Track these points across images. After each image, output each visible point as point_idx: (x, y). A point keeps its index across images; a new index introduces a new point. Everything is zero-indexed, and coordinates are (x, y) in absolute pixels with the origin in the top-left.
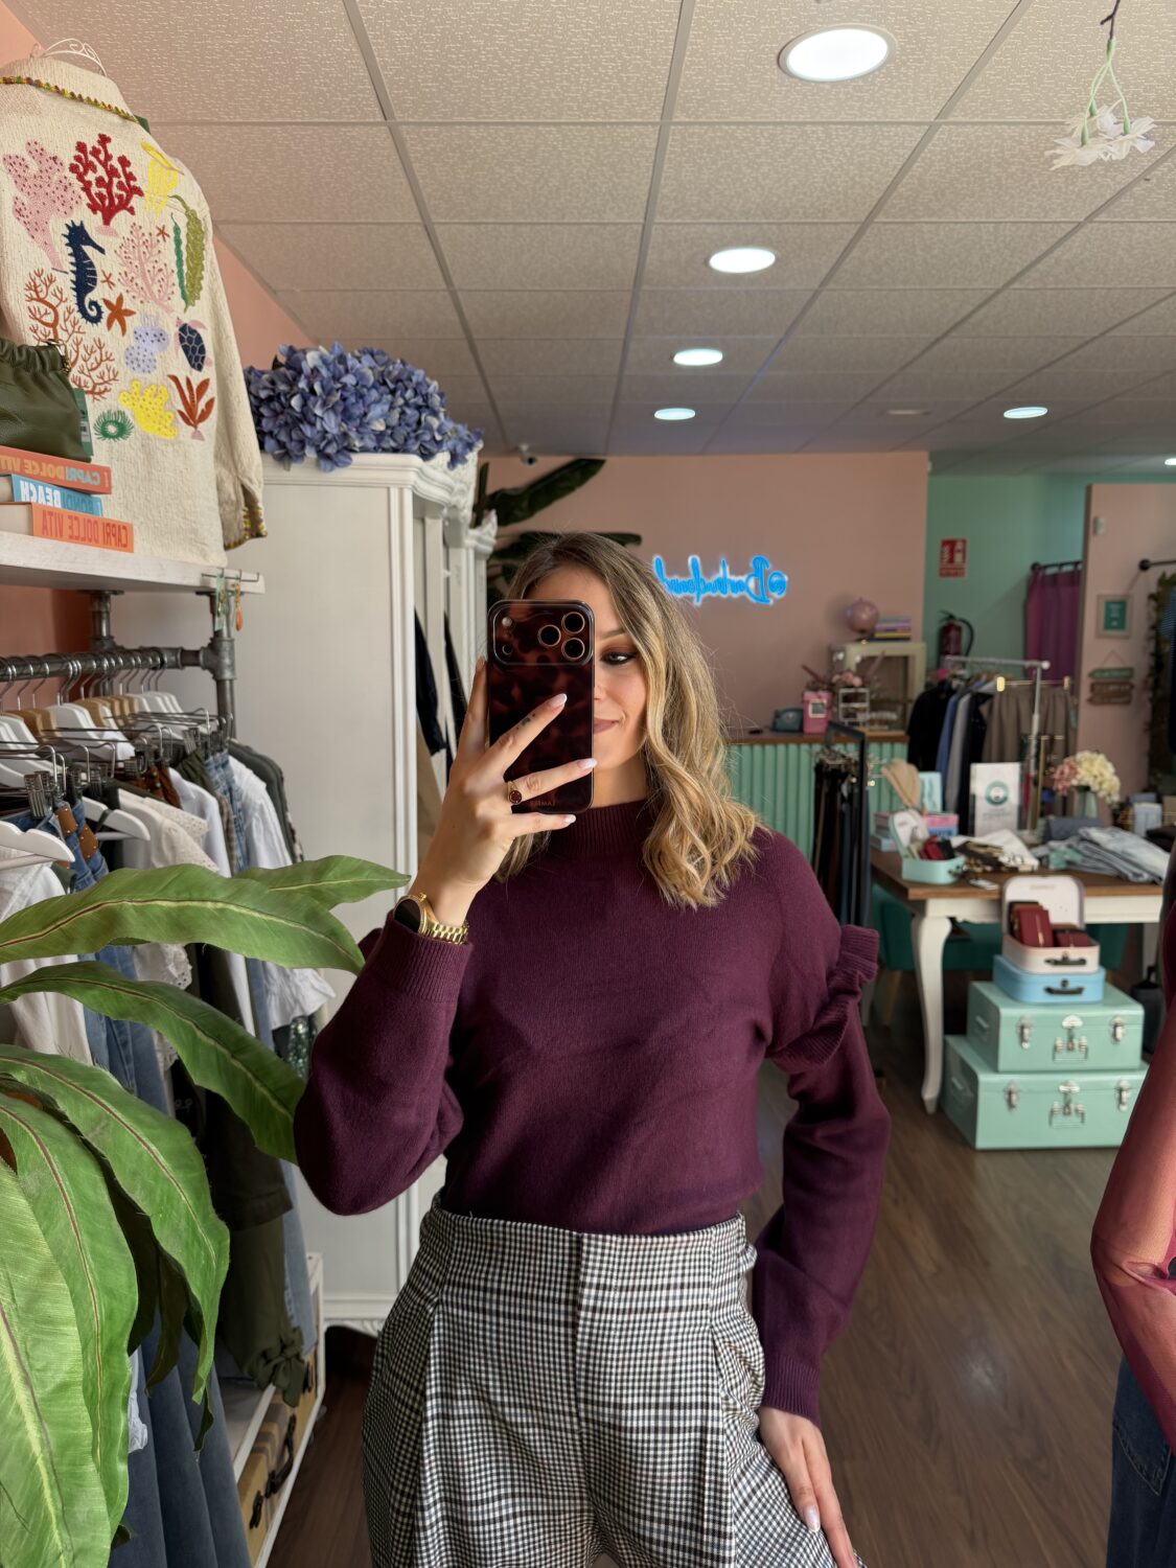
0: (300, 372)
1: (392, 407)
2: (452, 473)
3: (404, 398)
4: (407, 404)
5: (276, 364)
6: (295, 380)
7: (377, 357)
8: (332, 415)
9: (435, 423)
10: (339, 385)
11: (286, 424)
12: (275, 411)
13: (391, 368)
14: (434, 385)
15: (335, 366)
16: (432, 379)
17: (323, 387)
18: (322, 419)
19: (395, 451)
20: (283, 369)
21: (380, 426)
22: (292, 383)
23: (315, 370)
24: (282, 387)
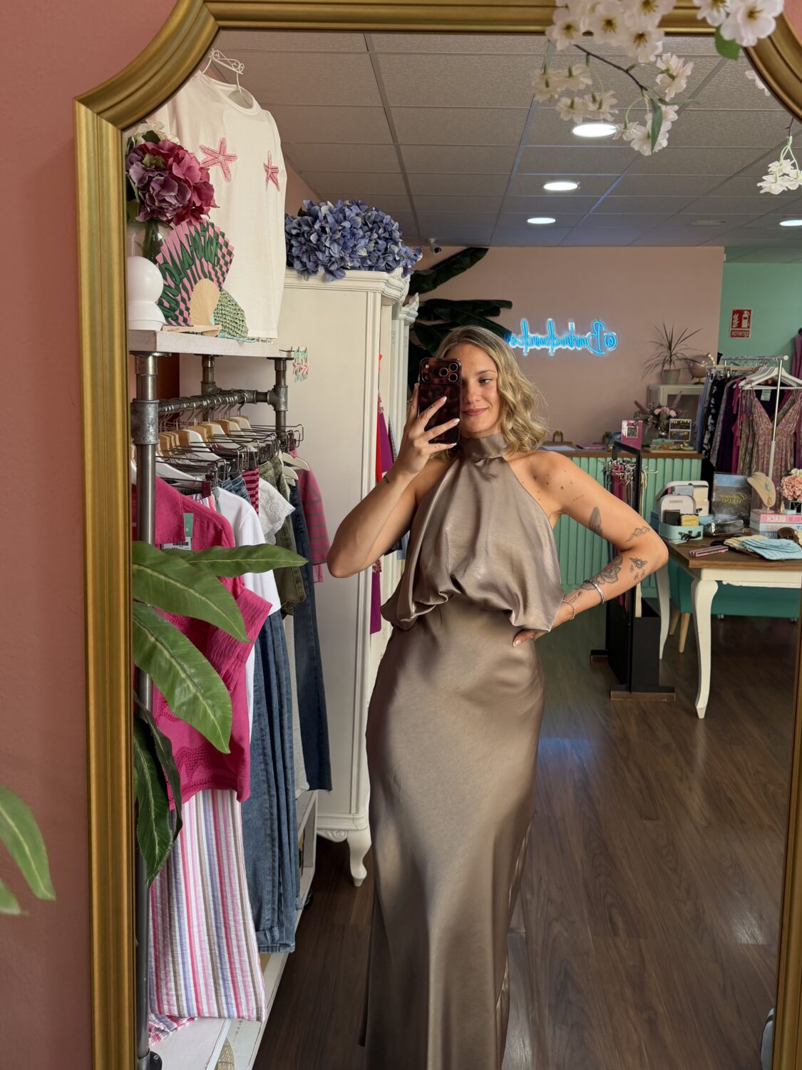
0: (316, 218)
1: (370, 240)
2: (403, 280)
3: (378, 234)
4: (379, 238)
5: (301, 213)
6: (314, 223)
7: (361, 207)
8: (336, 245)
9: (396, 249)
10: (340, 228)
11: (307, 250)
12: (300, 242)
13: (370, 214)
14: (397, 224)
15: (338, 216)
16: (395, 221)
17: (330, 229)
18: (329, 248)
19: (370, 268)
20: (306, 217)
21: (364, 253)
22: (311, 226)
23: (325, 217)
24: (306, 228)
